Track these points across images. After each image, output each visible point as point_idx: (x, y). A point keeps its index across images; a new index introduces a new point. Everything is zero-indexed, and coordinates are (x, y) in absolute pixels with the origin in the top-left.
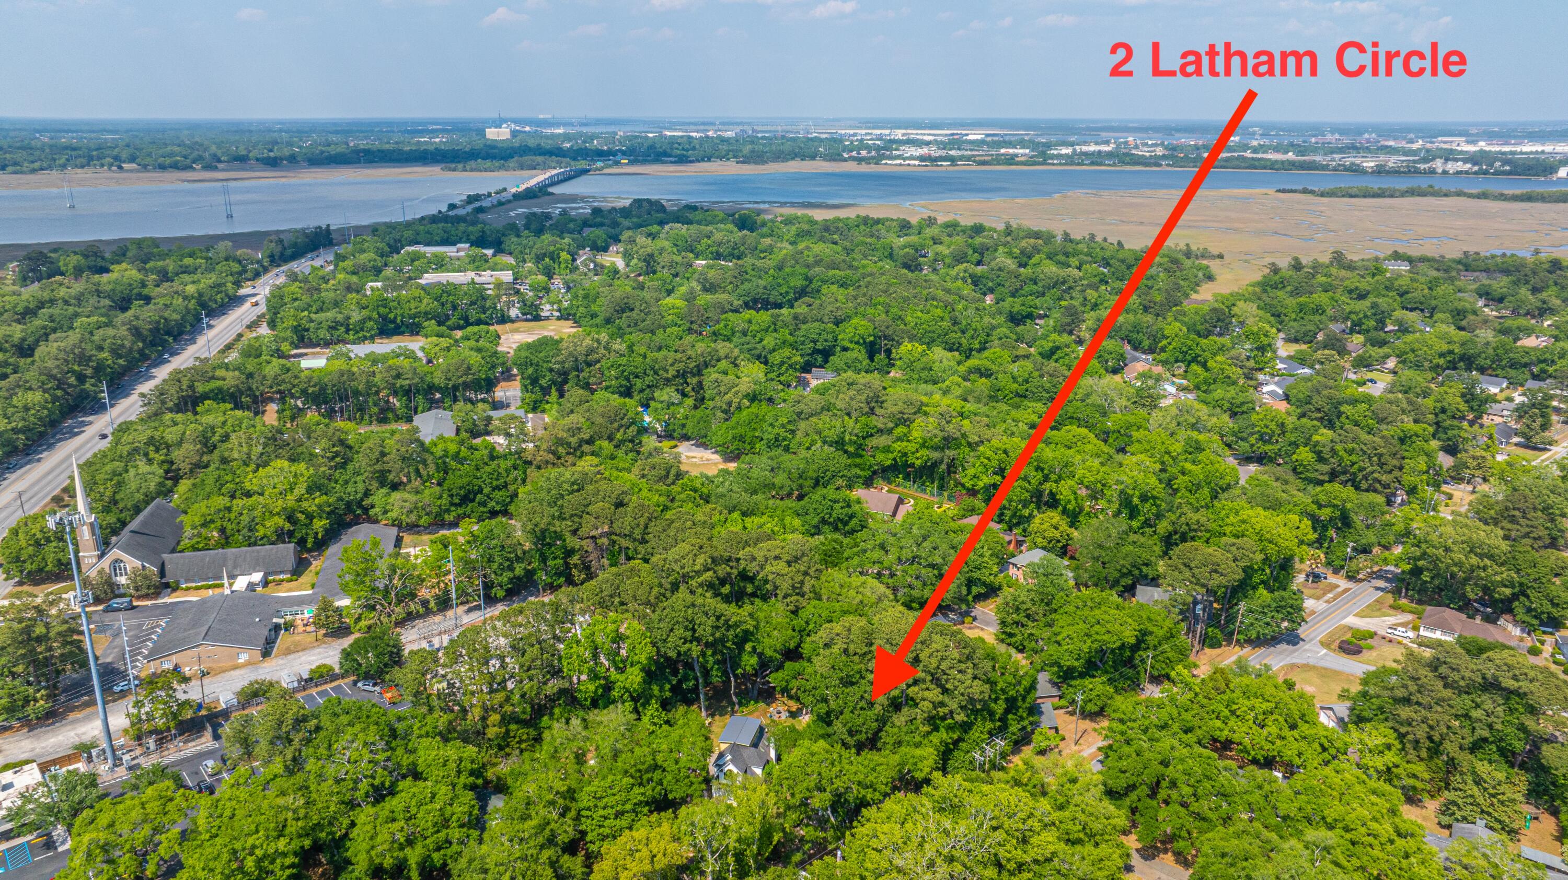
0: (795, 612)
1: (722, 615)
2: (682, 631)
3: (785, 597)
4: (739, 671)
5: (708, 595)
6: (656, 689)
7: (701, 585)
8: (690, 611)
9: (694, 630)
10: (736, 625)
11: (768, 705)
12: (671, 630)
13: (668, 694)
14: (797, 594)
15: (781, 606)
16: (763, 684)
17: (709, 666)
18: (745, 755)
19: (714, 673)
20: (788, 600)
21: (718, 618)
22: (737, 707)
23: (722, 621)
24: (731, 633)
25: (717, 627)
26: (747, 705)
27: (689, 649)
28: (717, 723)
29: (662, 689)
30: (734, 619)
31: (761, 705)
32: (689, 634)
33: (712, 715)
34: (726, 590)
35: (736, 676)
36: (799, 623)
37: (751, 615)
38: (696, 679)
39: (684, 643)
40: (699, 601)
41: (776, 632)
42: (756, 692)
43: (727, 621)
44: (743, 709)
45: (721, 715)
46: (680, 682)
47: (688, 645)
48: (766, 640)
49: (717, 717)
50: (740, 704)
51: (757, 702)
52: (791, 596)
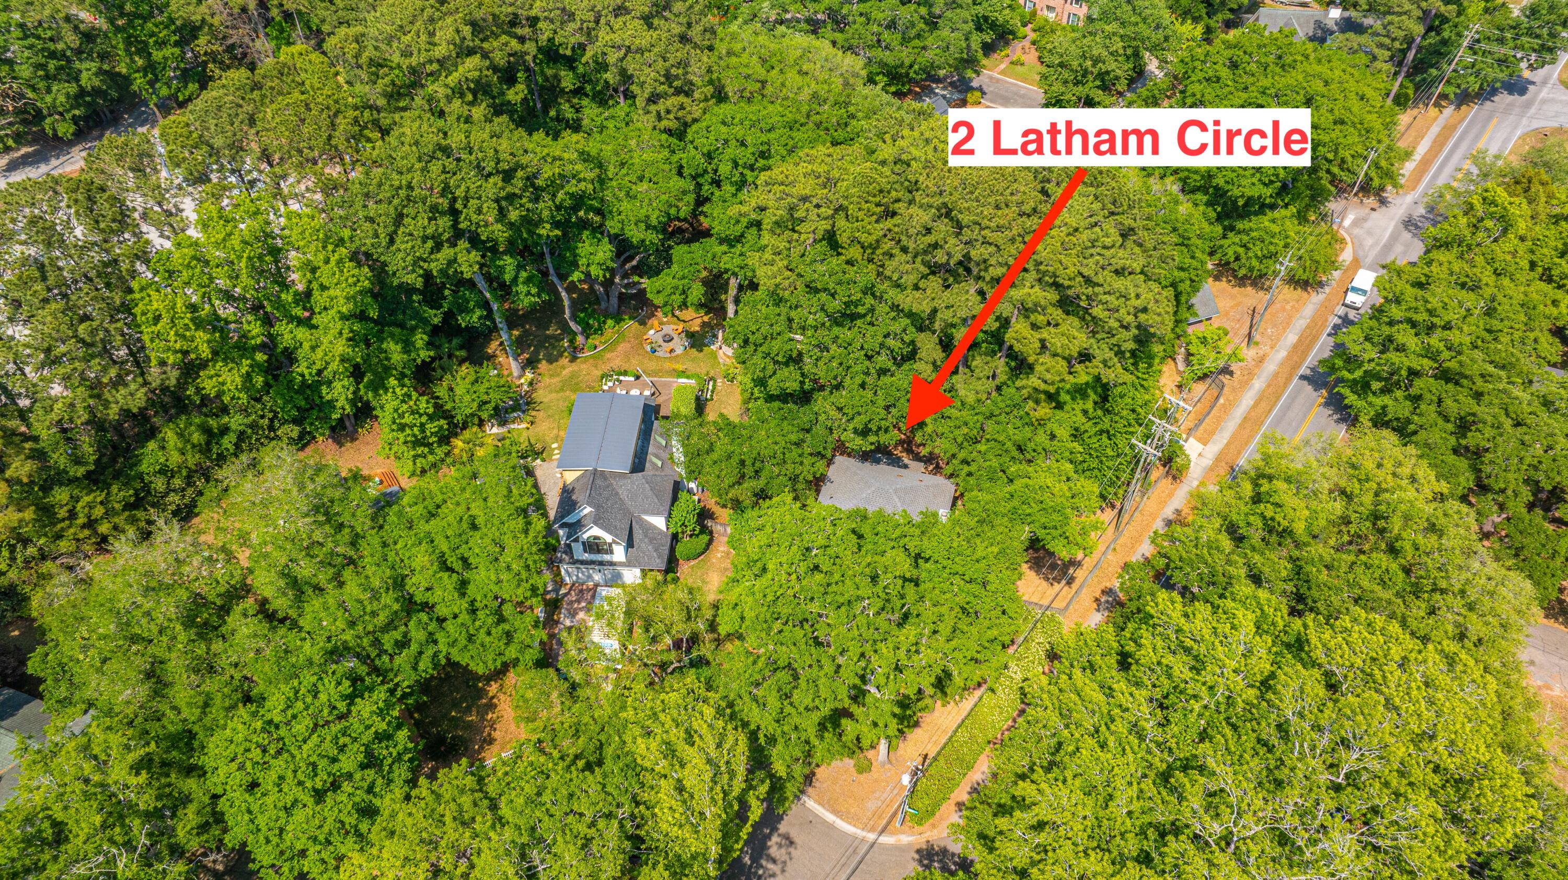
0: (679, 133)
1: (518, 166)
2: (423, 221)
3: (653, 99)
4: (576, 276)
5: (478, 112)
6: (394, 351)
7: (458, 92)
8: (435, 168)
9: (454, 213)
10: (553, 186)
11: (643, 323)
12: (399, 218)
13: (425, 354)
14: (678, 91)
15: (644, 121)
16: (627, 286)
17: (507, 277)
18: (623, 493)
19: (522, 288)
20: (661, 106)
21: (508, 176)
22: (580, 339)
23: (518, 183)
24: (545, 207)
25: (511, 197)
26: (600, 330)
27: (452, 262)
28: (546, 380)
29: (408, 346)
30: (548, 172)
31: (630, 325)
32: (444, 222)
33: (531, 363)
34: (516, 94)
35: (571, 288)
36: (692, 157)
37: (585, 157)
38: (486, 305)
39: (438, 247)
40: (456, 139)
41: (644, 186)
42: (614, 301)
43: (530, 179)
44: (595, 340)
45: (551, 360)
46: (449, 316)
47: (446, 253)
48: (625, 206)
49: (543, 366)
50: (588, 331)
51: (619, 321)
52: (665, 95)
